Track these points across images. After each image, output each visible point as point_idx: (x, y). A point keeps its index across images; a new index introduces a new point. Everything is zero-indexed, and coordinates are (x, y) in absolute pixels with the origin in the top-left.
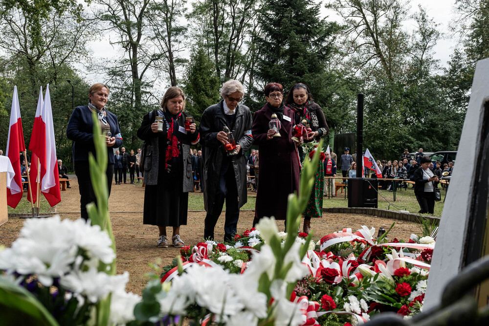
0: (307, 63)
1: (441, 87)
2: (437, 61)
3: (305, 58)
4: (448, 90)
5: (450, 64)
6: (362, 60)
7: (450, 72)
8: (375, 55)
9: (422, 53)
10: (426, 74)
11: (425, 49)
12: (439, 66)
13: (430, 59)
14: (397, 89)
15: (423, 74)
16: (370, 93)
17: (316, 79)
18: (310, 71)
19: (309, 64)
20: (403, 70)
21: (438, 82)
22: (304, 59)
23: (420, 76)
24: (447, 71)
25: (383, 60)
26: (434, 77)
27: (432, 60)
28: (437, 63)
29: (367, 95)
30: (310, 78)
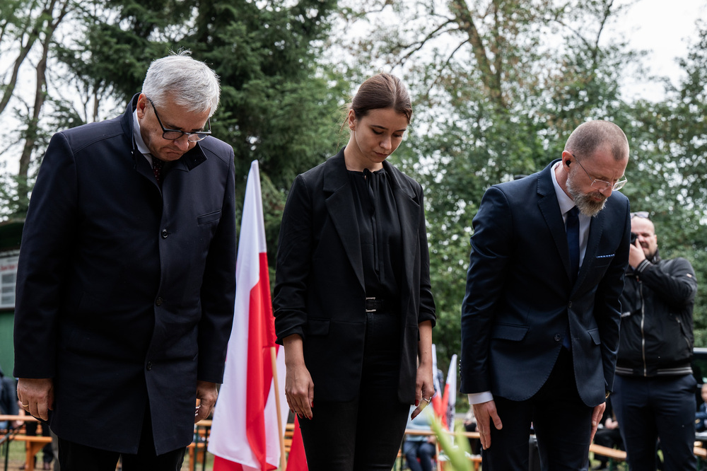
0: (258, 44)
1: (654, 139)
2: (644, 53)
3: (252, 26)
4: (675, 149)
5: (683, 65)
6: (408, 38)
7: (684, 94)
8: (450, 21)
9: (597, 27)
10: (612, 96)
11: (607, 13)
12: (648, 69)
13: (623, 45)
14: (523, 139)
15: (598, 93)
16: (435, 148)
17: (288, 99)
18: (268, 70)
19: (264, 46)
20: (541, 77)
21: (648, 122)
22: (249, 31)
23: (594, 100)
24: (674, 89)
25: (476, 42)
26: (633, 107)
27: (626, 50)
28: (643, 59)
29: (428, 152)
30: (268, 96)
